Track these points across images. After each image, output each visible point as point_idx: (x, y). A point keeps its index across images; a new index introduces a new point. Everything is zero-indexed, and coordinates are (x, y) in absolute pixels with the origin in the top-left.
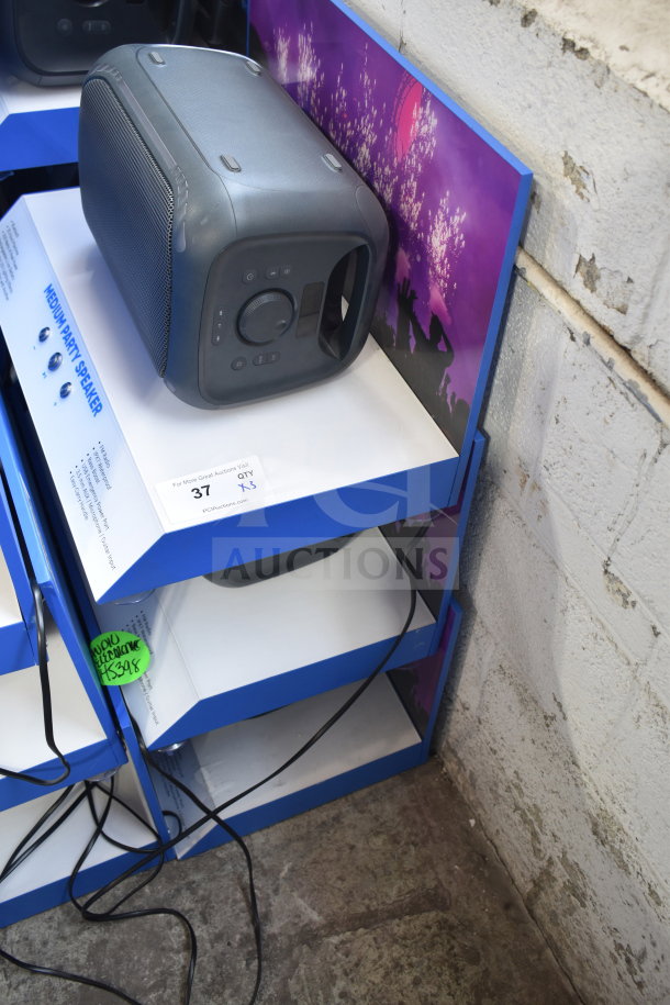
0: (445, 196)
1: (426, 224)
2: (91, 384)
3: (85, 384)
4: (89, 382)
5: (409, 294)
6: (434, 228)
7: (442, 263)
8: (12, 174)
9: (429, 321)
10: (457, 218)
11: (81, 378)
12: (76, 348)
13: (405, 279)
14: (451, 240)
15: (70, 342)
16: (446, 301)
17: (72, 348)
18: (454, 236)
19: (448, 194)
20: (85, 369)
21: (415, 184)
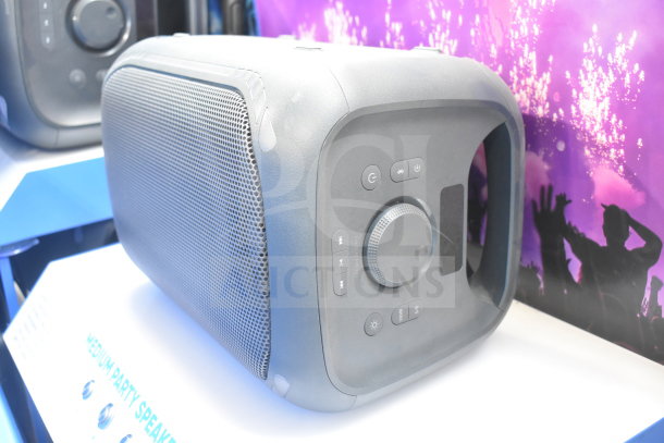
0: (590, 34)
1: (563, 93)
2: (160, 426)
3: (151, 429)
4: (156, 423)
5: (554, 202)
6: (580, 89)
7: (607, 128)
8: (37, 242)
9: (600, 221)
10: (620, 51)
11: (145, 423)
12: (132, 389)
13: (543, 188)
14: (618, 84)
15: (124, 386)
16: (628, 174)
17: (126, 393)
18: (620, 76)
19: (595, 28)
20: (149, 410)
21: (533, 56)
